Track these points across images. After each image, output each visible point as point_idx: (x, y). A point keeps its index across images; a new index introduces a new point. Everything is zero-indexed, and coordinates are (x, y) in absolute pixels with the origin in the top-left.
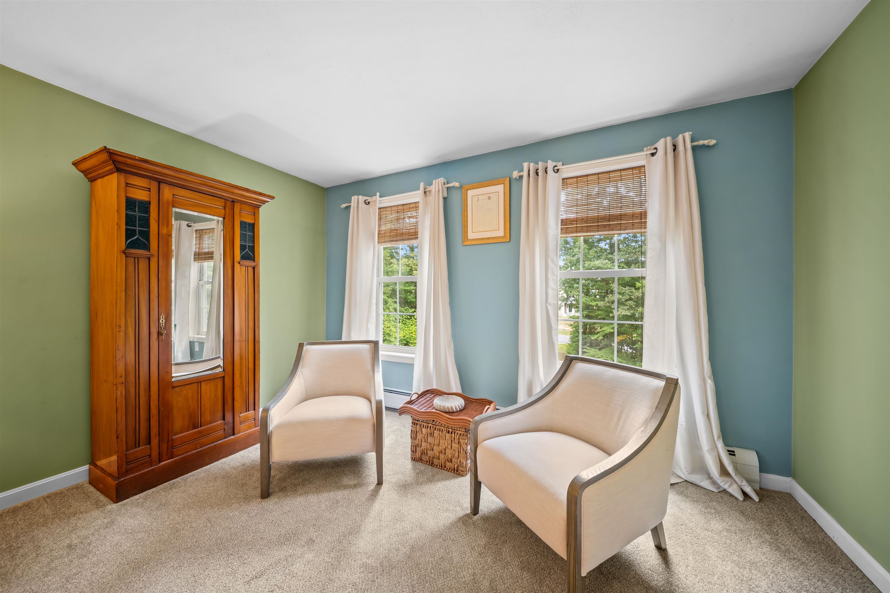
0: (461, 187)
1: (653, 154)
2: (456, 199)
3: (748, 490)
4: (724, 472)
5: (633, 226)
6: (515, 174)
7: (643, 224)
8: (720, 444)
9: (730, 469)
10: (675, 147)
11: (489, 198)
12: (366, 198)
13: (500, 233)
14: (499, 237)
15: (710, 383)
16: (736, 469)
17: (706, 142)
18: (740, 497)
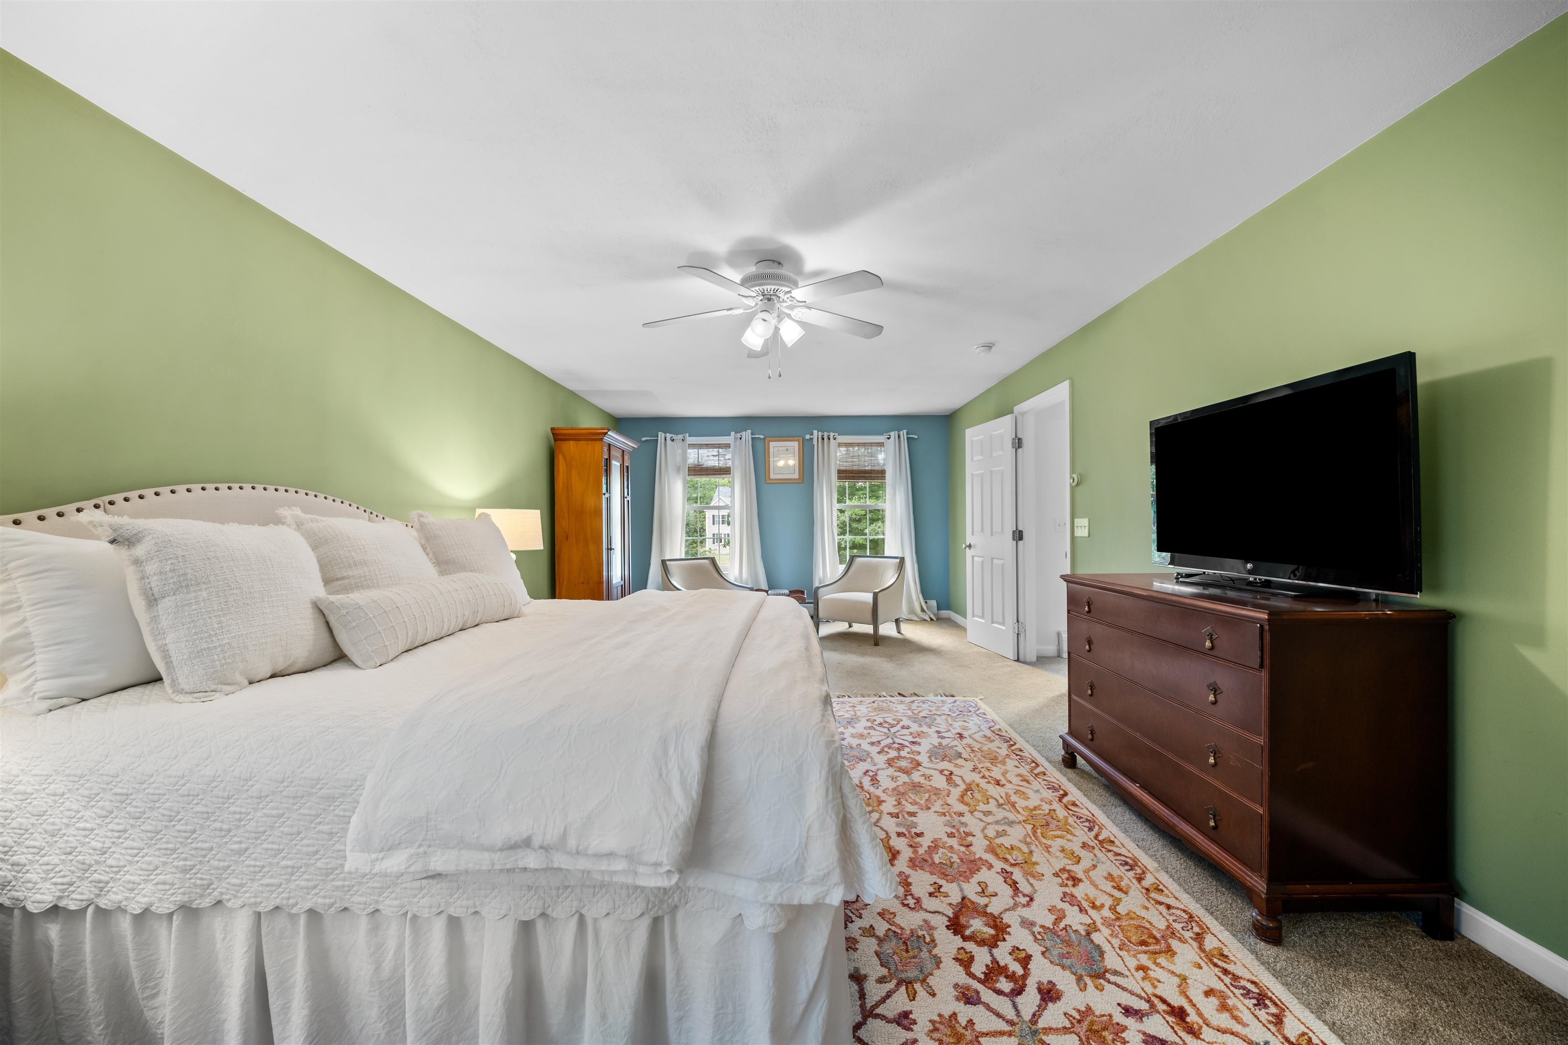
0: (764, 439)
1: (889, 438)
2: (759, 445)
3: (932, 616)
4: (923, 610)
5: (878, 478)
6: (808, 437)
7: (884, 478)
8: (921, 596)
9: (925, 608)
10: (899, 437)
11: (787, 450)
12: (672, 435)
13: (796, 476)
14: (795, 479)
15: (916, 565)
16: (927, 607)
17: (913, 436)
18: (929, 620)
